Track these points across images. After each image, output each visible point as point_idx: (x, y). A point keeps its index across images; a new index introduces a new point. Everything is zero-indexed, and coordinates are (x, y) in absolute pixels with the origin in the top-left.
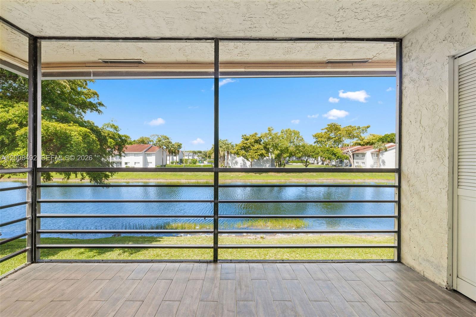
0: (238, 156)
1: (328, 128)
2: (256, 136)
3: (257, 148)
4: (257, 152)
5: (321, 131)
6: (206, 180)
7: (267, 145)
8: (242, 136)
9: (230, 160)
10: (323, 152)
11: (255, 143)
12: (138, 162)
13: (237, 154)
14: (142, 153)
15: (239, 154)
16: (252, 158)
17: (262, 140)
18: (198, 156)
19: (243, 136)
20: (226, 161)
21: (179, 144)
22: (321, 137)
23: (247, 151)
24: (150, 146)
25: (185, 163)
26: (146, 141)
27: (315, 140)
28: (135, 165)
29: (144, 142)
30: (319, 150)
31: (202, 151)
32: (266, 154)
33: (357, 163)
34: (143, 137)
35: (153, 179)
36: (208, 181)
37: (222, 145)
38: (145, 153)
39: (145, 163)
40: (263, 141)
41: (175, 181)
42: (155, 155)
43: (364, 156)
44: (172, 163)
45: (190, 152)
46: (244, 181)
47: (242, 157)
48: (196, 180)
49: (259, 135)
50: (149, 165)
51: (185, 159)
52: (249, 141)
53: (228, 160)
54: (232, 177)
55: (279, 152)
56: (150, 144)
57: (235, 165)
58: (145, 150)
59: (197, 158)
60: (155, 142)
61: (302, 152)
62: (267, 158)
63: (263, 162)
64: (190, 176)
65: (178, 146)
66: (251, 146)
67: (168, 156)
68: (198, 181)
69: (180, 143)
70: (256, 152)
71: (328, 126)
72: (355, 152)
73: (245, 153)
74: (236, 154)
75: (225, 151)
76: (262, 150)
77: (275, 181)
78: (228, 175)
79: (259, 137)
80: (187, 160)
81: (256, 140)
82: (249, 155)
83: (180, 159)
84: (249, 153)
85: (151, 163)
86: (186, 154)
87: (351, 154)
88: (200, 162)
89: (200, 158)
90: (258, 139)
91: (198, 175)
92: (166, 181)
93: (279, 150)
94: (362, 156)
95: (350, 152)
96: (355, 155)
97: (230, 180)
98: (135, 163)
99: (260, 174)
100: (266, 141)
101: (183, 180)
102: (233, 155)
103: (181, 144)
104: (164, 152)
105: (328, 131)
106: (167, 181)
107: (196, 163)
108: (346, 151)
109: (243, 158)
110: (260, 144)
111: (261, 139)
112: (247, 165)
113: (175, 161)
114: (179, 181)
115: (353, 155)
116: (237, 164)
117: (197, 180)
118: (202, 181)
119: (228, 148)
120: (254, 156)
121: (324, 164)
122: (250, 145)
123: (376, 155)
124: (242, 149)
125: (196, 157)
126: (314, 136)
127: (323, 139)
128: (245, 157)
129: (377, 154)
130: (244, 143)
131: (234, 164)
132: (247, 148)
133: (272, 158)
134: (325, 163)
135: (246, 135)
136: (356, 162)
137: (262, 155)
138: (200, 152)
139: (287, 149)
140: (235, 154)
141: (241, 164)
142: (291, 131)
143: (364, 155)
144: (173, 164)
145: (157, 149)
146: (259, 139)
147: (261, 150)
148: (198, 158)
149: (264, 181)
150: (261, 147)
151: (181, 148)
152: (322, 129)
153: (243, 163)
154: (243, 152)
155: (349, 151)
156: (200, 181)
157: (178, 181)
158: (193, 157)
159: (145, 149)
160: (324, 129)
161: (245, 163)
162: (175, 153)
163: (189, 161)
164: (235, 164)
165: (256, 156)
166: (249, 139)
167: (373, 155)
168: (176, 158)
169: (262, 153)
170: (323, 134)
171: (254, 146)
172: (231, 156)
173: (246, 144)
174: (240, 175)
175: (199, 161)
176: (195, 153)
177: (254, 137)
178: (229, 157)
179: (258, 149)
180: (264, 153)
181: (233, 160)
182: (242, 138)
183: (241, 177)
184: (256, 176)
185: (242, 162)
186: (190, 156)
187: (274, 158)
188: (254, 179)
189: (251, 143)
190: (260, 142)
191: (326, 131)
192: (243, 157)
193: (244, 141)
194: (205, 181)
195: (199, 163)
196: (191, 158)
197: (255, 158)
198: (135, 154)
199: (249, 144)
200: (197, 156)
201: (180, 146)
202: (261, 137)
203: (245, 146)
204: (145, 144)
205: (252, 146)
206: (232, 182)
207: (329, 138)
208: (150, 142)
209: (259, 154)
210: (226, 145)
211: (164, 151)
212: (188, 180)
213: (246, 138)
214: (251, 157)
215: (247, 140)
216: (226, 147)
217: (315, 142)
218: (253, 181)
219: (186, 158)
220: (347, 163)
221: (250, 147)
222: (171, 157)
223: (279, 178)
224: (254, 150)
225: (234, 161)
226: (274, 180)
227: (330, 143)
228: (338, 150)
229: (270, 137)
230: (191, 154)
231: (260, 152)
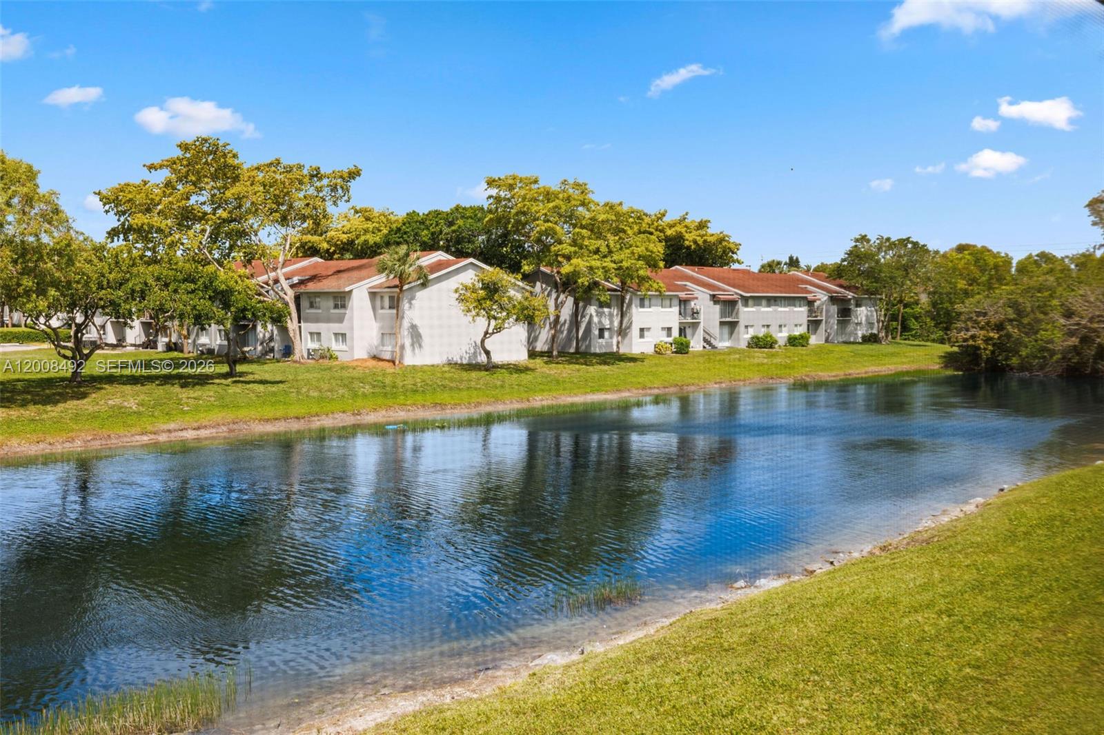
1: (181, 160)
5: (146, 175)
22: (148, 210)
27: (113, 222)
30: (147, 273)
33: (316, 335)
43: (344, 306)
61: (55, 284)
71: (178, 153)
72: (302, 289)
87: (290, 296)
94: (336, 307)
95: (285, 284)
96: (305, 303)
105: (180, 180)
108: (265, 278)
115: (297, 299)
121: (155, 347)
123: (387, 303)
126: (105, 200)
127: (156, 221)
129: (391, 298)
134: (163, 340)
136: (311, 334)
143: (341, 300)
152: (151, 167)
155: (282, 279)
160: (161, 167)
167: (378, 303)
170: (158, 190)
207: (187, 217)
217: (113, 234)
220: (271, 339)
227: (194, 238)
228: (231, 273)
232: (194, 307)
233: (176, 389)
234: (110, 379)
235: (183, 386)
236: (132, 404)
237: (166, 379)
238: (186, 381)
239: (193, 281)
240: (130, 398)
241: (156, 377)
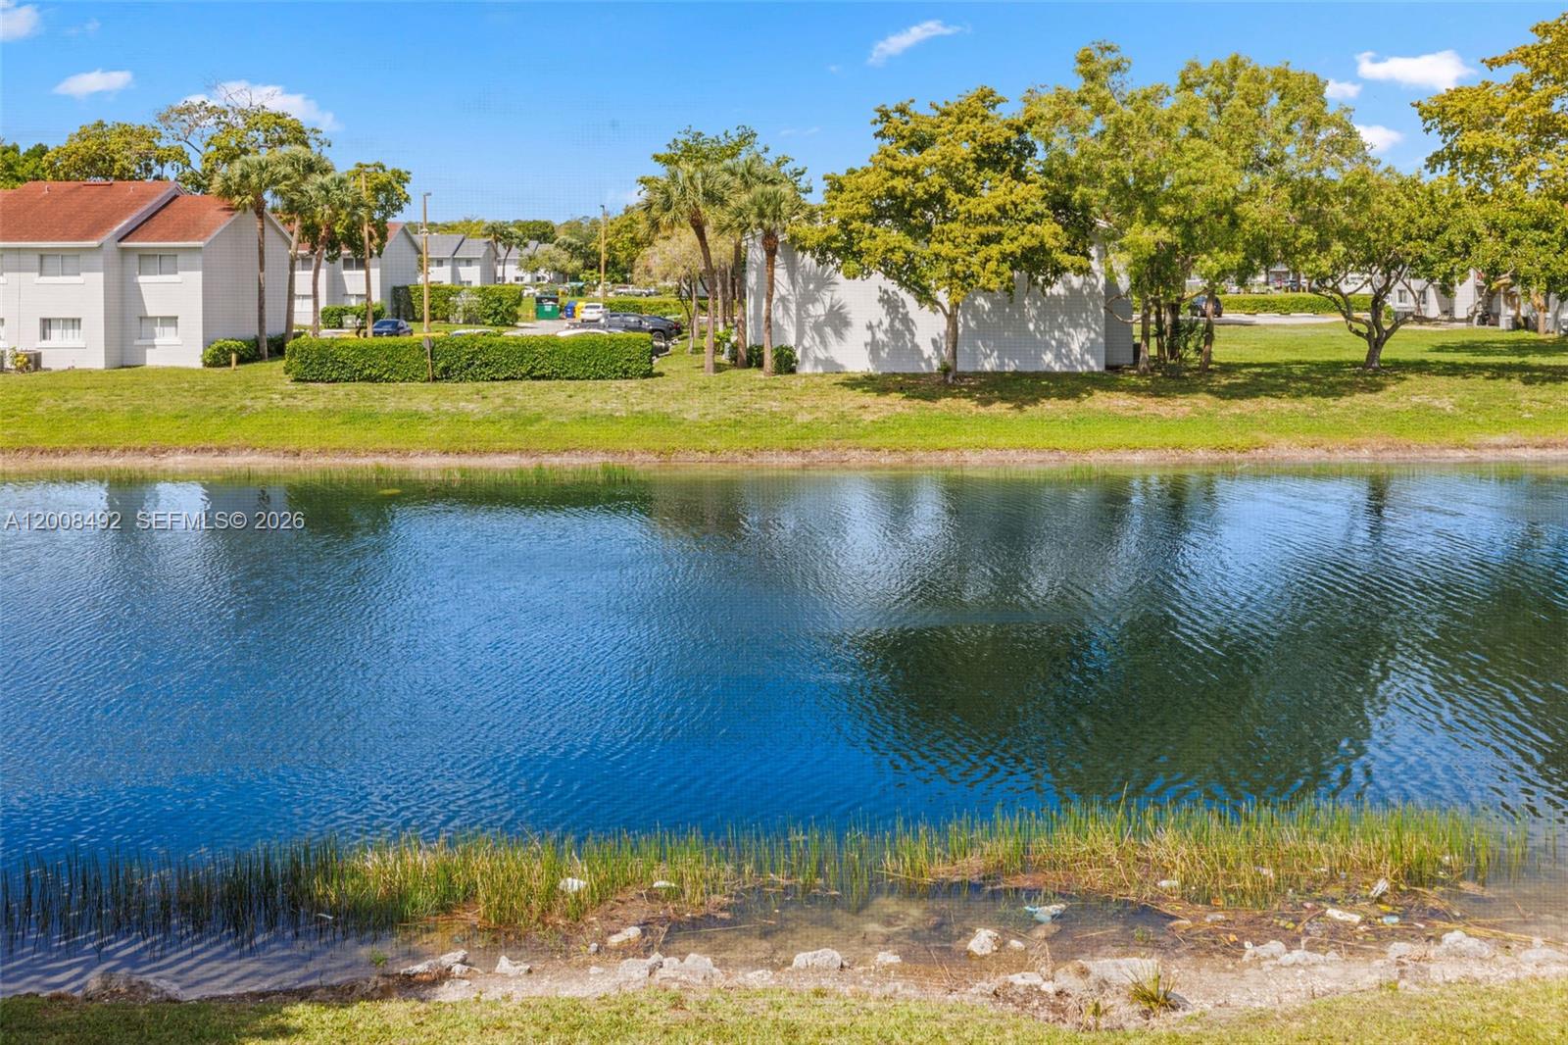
0: (853, 265)
1: (1537, 50)
2: (985, 118)
3: (999, 201)
4: (998, 238)
5: (1486, 74)
6: (607, 452)
7: (1071, 180)
8: (877, 116)
9: (783, 299)
10: (1503, 233)
11: (979, 169)
12: (65, 320)
13: (844, 250)
14: (101, 246)
15: (858, 255)
16: (964, 280)
17: (1040, 145)
18: (530, 264)
19: (885, 116)
20: (758, 307)
21: (383, 178)
22: (1488, 124)
23: (923, 232)
24: (162, 193)
25: (433, 318)
26: (126, 159)
27: (1436, 143)
28: (45, 343)
29: (113, 160)
30: (1475, 216)
31: (558, 220)
32: (1068, 250)
34: (101, 125)
35: (188, 450)
36: (622, 461)
37: (725, 185)
38: (124, 250)
39: (123, 319)
40: (1041, 155)
41: (361, 462)
42: (198, 259)
44: (334, 317)
45: (466, 229)
46: (898, 459)
47: (878, 278)
48: (525, 452)
49: (1011, 110)
50: (153, 336)
51: (435, 289)
52: (932, 154)
53: (769, 301)
54: (807, 426)
55: (1164, 235)
56: (157, 178)
57: (824, 343)
58: (123, 224)
59: (520, 274)
60: (198, 166)
61: (1344, 234)
62: (1076, 282)
63: (1039, 317)
64: (477, 424)
65: (377, 190)
66: (950, 194)
67: (298, 264)
68: (540, 467)
69: (388, 168)
70: (986, 240)
71: (1533, 40)
73: (909, 245)
74: (837, 252)
75: (744, 228)
76: (1036, 218)
77: (1139, 458)
78: (773, 414)
79: (1010, 126)
80: (442, 296)
81: (987, 147)
82: (937, 256)
83: (395, 290)
84: (935, 247)
85: (172, 321)
86: (438, 245)
88: (548, 307)
89: (541, 273)
90: (1007, 140)
91: (539, 418)
92: (289, 462)
93: (1164, 223)
97: (792, 450)
98: (46, 324)
99: (1020, 408)
100: (1063, 155)
101: (426, 454)
102: (808, 260)
103: (401, 178)
104: (272, 243)
105: (1538, 75)
106: (300, 462)
107: (517, 318)
109: (891, 286)
110: (1019, 175)
111: (1029, 137)
112: (917, 340)
113: (353, 302)
114: (392, 462)
116: (839, 334)
117: (537, 453)
118: (576, 461)
119: (769, 211)
120: (975, 268)
121: (1496, 324)
122: (945, 181)
124: (877, 216)
125: (511, 272)
126: (1425, 113)
127: (1500, 139)
128: (909, 275)
130: (895, 173)
131: (818, 328)
132: (917, 203)
133: (1111, 285)
134: (1507, 313)
135: (913, 109)
137: (1034, 260)
138: (543, 233)
139: (1228, 213)
140: (830, 256)
141: (870, 327)
142: (1257, 79)
144: (341, 326)
145: (218, 218)
146: (1015, 137)
147: (1029, 220)
148: (528, 278)
149: (1054, 457)
150: (1030, 195)
151: (399, 208)
152: (1493, 63)
153: (886, 322)
154: (889, 235)
156: (556, 461)
157: (382, 460)
158: (490, 274)
159: (121, 218)
160: (1508, 61)
161: (906, 320)
162: (352, 240)
163: (462, 301)
164: (828, 330)
165: (992, 265)
166: (932, 140)
168: (363, 284)
169: (1035, 242)
170: (1505, 96)
171: (971, 192)
172: (792, 268)
173: (914, 174)
174: (868, 417)
175: (539, 300)
176: (500, 235)
177: (973, 125)
178: (781, 274)
179: (1001, 209)
180: (1050, 242)
181: (807, 299)
182: (881, 134)
183: (880, 427)
184: (995, 419)
185: (880, 313)
186: (469, 262)
187: (1124, 283)
188: (978, 448)
189: (947, 172)
190: (1022, 157)
191: (1518, 70)
192: (887, 274)
193: (894, 158)
194: (597, 461)
195: (540, 314)
196: (477, 283)
197: (982, 281)
198: (43, 255)
199: (936, 182)
200: (523, 266)
201: (389, 191)
202: (1030, 123)
203: (904, 196)
204: (120, 178)
205: (958, 191)
206: (804, 467)
207: (1546, 131)
208: (161, 161)
209: (1008, 247)
210: (758, 188)
211: (268, 231)
212: (460, 452)
213: (913, 132)
214: (954, 275)
215: (920, 144)
216: (754, 202)
217: (1435, 161)
218: (973, 458)
219: (441, 275)
221: (939, 198)
222: (323, 273)
223: (1173, 438)
224: (971, 220)
225: (818, 310)
226: (1135, 449)
229: (1098, 125)
230: (477, 247)
231: (1023, 240)
232: (1546, 267)
233: (1516, 385)
234: (1421, 367)
235: (1528, 382)
236: (1446, 404)
237: (1501, 371)
238: (1531, 376)
239: (1548, 229)
240: (1443, 395)
241: (1486, 367)
